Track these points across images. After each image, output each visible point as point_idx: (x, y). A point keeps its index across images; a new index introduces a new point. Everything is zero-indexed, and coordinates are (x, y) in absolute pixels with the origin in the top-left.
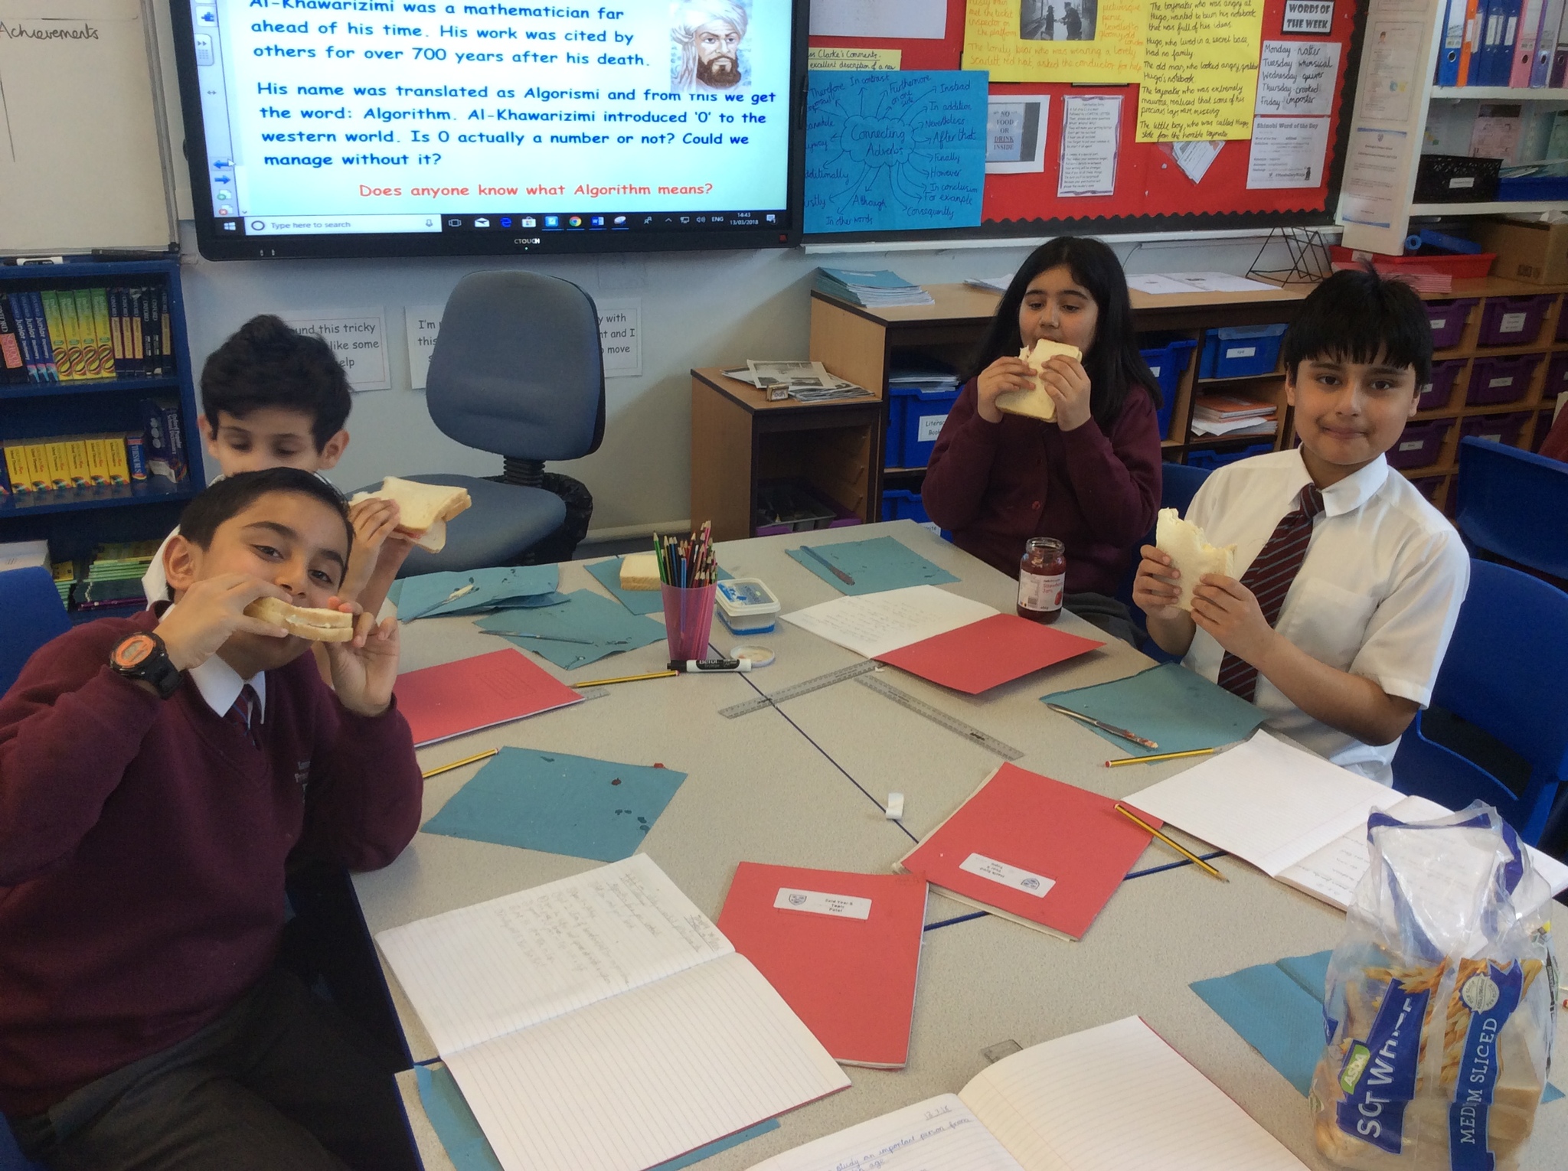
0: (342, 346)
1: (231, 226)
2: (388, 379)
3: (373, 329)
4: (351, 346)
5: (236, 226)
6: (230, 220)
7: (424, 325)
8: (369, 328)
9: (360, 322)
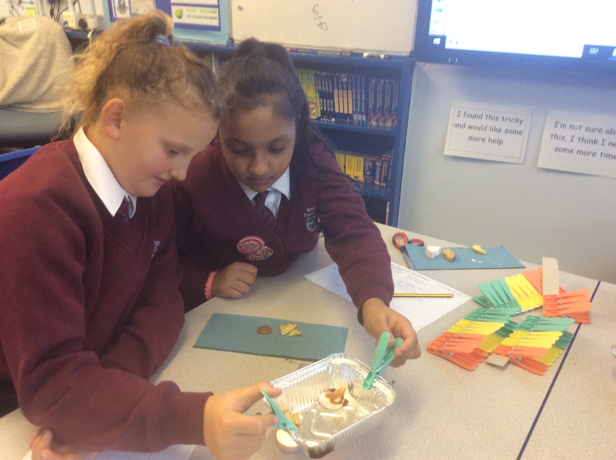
0: (498, 130)
1: (437, 41)
2: (523, 158)
3: (521, 123)
4: (503, 131)
5: (441, 41)
6: (437, 37)
7: (559, 125)
8: (519, 121)
9: (514, 117)
